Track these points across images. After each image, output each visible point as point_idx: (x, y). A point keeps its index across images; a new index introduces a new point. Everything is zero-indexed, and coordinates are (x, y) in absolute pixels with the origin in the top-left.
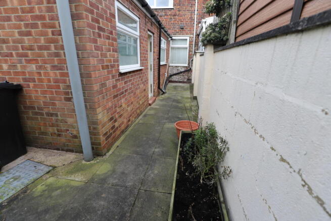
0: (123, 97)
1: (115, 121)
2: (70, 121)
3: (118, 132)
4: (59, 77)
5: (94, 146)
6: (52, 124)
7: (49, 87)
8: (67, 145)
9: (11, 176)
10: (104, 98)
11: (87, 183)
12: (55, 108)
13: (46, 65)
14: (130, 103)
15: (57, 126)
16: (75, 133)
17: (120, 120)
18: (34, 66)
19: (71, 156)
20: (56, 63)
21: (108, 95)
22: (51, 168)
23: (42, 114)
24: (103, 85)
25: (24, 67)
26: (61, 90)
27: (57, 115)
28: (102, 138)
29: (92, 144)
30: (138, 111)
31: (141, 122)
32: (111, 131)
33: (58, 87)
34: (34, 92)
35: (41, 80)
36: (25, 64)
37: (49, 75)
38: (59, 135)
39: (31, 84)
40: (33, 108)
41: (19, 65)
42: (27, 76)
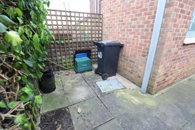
0: (179, 61)
1: (167, 76)
2: (140, 67)
3: (166, 84)
4: (143, 43)
5: (149, 87)
6: (130, 66)
7: (136, 47)
8: (134, 79)
9: (109, 83)
10: (166, 60)
11: (140, 105)
12: (135, 59)
13: (139, 36)
14: (182, 67)
15: (133, 68)
16: (140, 75)
17: (170, 77)
18: (132, 36)
19: (134, 86)
20: (144, 35)
21: (170, 58)
22: (124, 87)
23: (127, 60)
24: (169, 51)
25: (128, 36)
26: (142, 50)
27: (134, 62)
28: (156, 84)
29: (148, 85)
30: (185, 75)
31: (185, 83)
32: (162, 82)
33: (141, 48)
34: (128, 49)
35: (133, 43)
36: (129, 35)
37: (138, 41)
38: (132, 73)
39: (128, 45)
40: (125, 56)
41: (126, 35)
42: (128, 41)
